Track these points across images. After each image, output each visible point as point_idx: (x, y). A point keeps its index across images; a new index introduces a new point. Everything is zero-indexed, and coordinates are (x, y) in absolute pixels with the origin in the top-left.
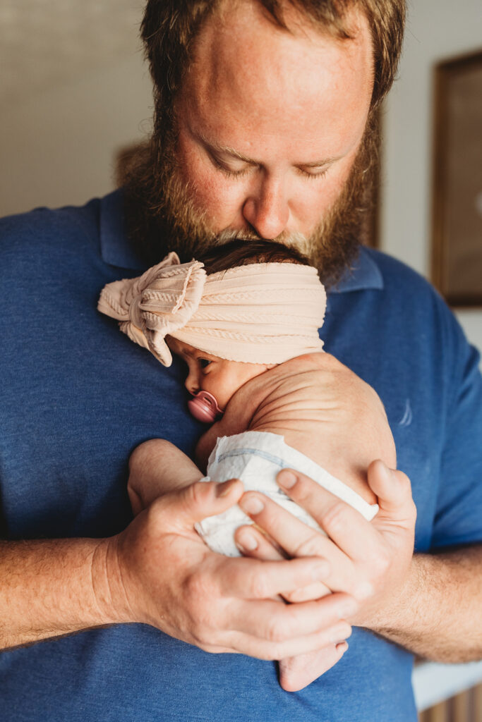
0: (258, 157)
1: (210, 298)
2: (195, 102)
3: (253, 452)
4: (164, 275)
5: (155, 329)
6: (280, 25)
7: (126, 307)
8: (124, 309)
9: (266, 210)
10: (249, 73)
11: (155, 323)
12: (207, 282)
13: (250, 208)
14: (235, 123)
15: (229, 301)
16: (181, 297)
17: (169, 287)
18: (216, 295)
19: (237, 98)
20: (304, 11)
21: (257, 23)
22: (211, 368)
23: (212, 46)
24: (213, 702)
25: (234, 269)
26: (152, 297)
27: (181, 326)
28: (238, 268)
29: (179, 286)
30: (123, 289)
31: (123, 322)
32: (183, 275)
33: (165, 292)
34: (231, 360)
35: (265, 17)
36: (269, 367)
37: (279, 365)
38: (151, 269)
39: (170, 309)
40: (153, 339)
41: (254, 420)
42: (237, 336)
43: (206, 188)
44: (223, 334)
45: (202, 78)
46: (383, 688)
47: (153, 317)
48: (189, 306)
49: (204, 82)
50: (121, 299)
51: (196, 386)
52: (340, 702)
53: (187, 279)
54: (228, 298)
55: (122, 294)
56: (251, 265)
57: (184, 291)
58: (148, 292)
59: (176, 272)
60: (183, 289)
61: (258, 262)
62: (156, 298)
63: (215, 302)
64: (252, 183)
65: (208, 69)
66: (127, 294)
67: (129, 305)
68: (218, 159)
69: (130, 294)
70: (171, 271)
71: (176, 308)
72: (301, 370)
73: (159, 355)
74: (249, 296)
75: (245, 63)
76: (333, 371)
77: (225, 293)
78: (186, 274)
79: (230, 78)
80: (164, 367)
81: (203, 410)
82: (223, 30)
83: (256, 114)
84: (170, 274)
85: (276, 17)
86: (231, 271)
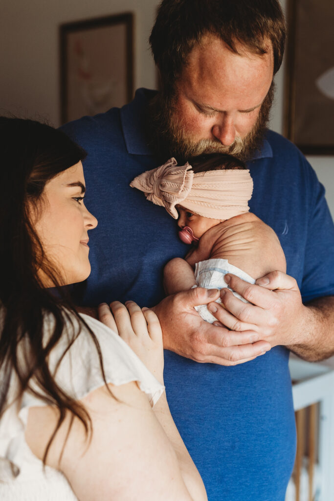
0: (224, 109)
1: (196, 186)
2: (190, 84)
3: (214, 269)
4: (172, 173)
5: (171, 202)
6: (234, 51)
7: (151, 186)
8: (150, 187)
9: (226, 132)
10: (221, 74)
11: (170, 199)
12: (194, 177)
13: (217, 131)
14: (213, 95)
15: (206, 188)
16: (183, 186)
17: (176, 180)
18: (200, 184)
19: (215, 84)
20: (245, 44)
21: (222, 50)
22: (193, 218)
23: (200, 59)
24: (193, 377)
25: (209, 172)
26: (167, 185)
27: (183, 200)
28: (211, 171)
29: (181, 179)
30: (147, 177)
31: (149, 194)
32: (182, 174)
33: (174, 182)
34: (204, 216)
35: (227, 48)
36: (222, 221)
37: (227, 220)
38: (162, 166)
39: (178, 192)
40: (170, 207)
41: (213, 251)
42: (209, 205)
43: (193, 122)
44: (202, 203)
45: (194, 73)
46: (278, 371)
47: (169, 195)
48: (187, 189)
49: (195, 76)
50: (147, 182)
51: (183, 225)
52: (255, 376)
53: (185, 176)
54: (206, 186)
55: (147, 180)
56: (218, 171)
57: (184, 182)
58: (164, 181)
59: (178, 172)
60: (183, 181)
61: (221, 169)
62: (169, 186)
63: (198, 188)
64: (218, 118)
65: (198, 69)
66: (150, 179)
67: (153, 185)
68: (200, 108)
69: (152, 179)
70: (175, 171)
71: (180, 191)
72: (236, 224)
73: (172, 214)
74: (216, 186)
75: (218, 69)
76: (252, 222)
77: (205, 184)
78: (184, 174)
79: (211, 75)
80: (174, 219)
81: (187, 237)
82: (205, 52)
83: (224, 91)
84: (175, 172)
85: (232, 48)
86: (208, 173)
